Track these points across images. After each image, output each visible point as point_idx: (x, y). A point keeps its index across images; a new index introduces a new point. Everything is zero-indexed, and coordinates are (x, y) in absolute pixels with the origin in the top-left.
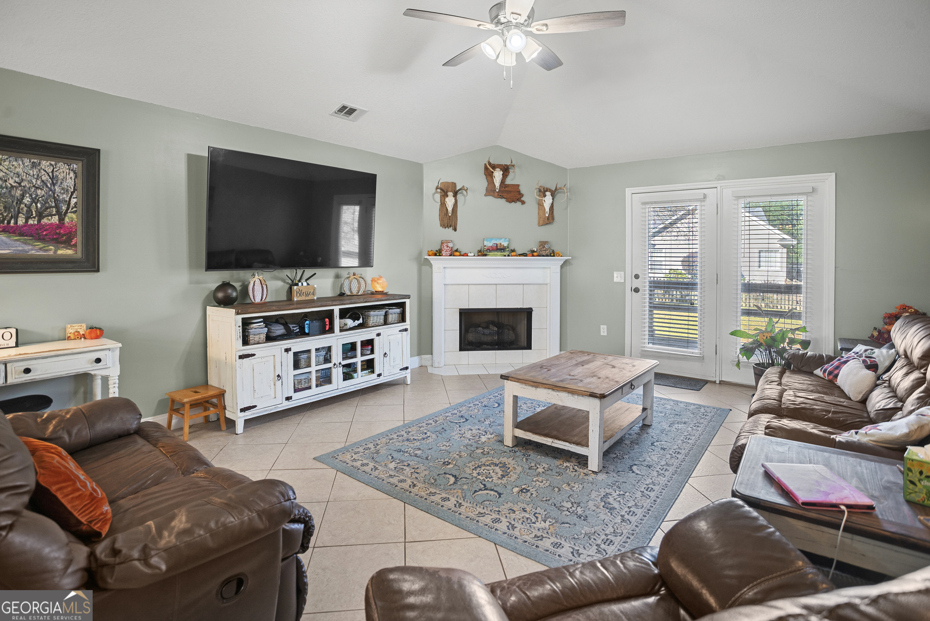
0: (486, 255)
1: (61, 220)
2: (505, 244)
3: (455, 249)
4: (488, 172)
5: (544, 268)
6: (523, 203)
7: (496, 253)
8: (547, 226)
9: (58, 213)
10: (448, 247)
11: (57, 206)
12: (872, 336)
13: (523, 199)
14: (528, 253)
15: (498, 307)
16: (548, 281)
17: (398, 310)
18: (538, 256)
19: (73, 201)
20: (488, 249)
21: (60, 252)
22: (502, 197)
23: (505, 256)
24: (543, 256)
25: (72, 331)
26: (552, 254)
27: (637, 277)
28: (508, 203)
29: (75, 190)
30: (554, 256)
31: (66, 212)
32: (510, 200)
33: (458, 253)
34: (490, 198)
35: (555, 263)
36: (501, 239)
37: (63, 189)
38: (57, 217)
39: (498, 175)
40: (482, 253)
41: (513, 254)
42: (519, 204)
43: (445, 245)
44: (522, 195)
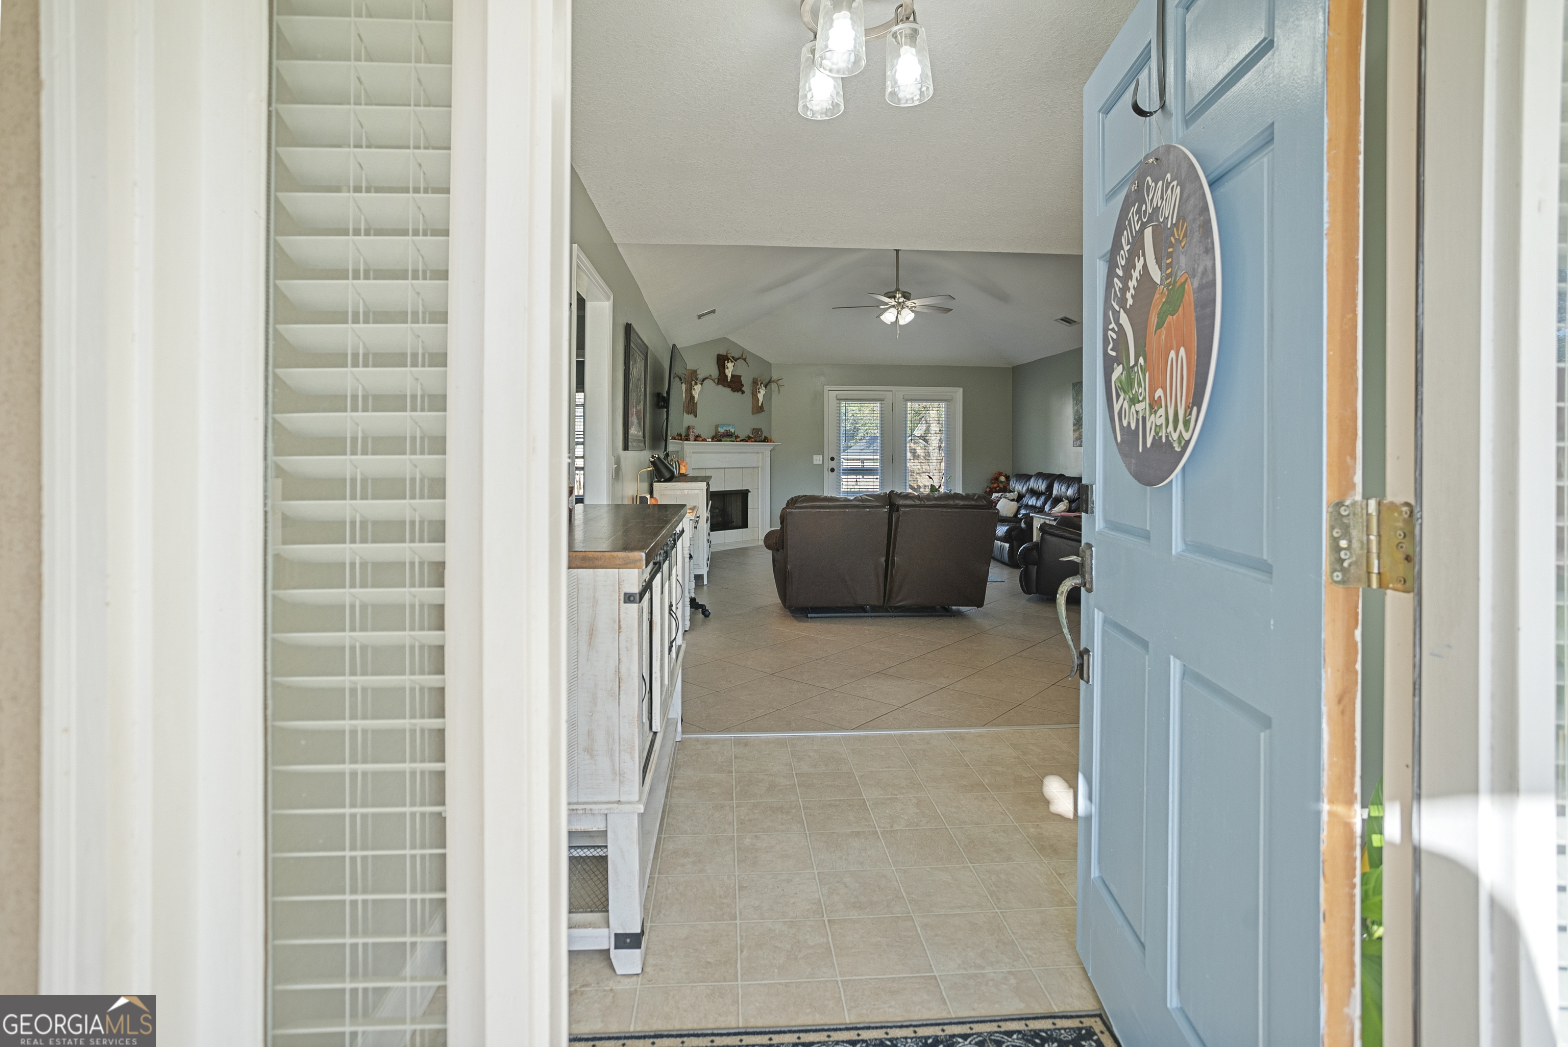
0: (720, 441)
2: (732, 431)
3: (697, 434)
4: (722, 360)
5: (758, 453)
6: (743, 392)
7: (726, 439)
8: (758, 415)
10: (693, 432)
12: (986, 491)
13: (743, 389)
14: (747, 439)
15: (726, 490)
16: (760, 465)
18: (756, 441)
20: (721, 435)
22: (729, 386)
23: (733, 441)
24: (759, 442)
26: (766, 440)
27: (832, 459)
28: (732, 392)
30: (767, 442)
32: (734, 390)
33: (700, 439)
34: (720, 387)
35: (766, 448)
36: (730, 425)
39: (730, 365)
40: (717, 438)
41: (738, 440)
42: (740, 393)
43: (691, 430)
44: (742, 385)
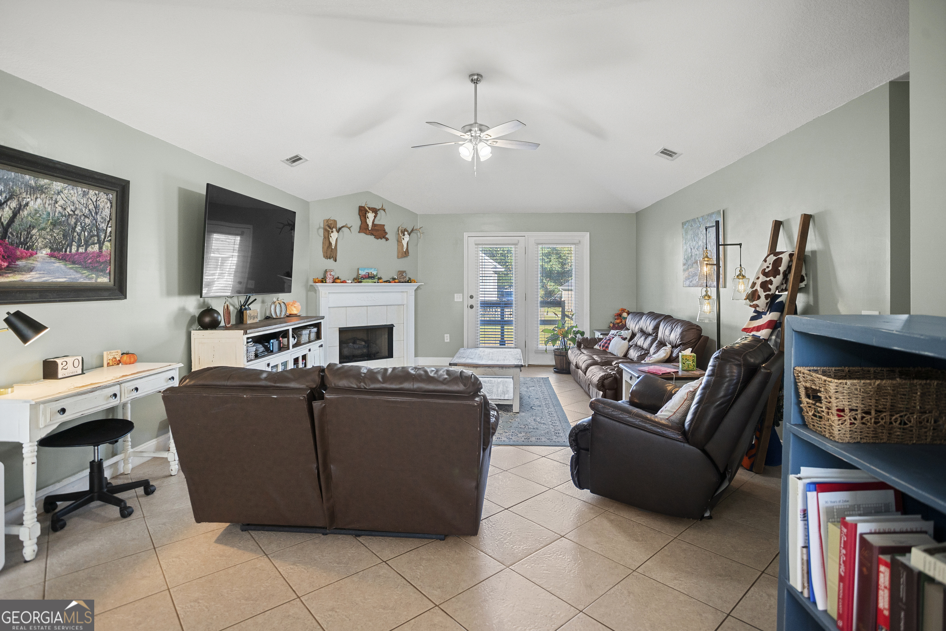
0: (361, 282)
1: (101, 248)
2: (375, 273)
3: (336, 277)
4: (363, 212)
5: (402, 292)
6: (387, 239)
7: (368, 280)
8: (403, 259)
9: (99, 242)
10: (331, 275)
11: (98, 236)
13: (387, 236)
14: (391, 280)
15: (368, 325)
16: (405, 302)
17: (315, 330)
18: (400, 282)
19: (109, 230)
20: (362, 277)
21: (99, 280)
22: (372, 234)
23: (375, 282)
24: (403, 282)
25: (111, 357)
26: (409, 281)
27: (472, 297)
28: (376, 240)
29: (110, 219)
30: (411, 282)
31: (104, 241)
32: (377, 237)
33: (338, 281)
34: (362, 235)
35: (410, 288)
36: (372, 268)
37: (102, 218)
38: (97, 245)
39: (371, 216)
40: (358, 280)
41: (380, 281)
42: (384, 240)
43: (329, 273)
44: (386, 233)
